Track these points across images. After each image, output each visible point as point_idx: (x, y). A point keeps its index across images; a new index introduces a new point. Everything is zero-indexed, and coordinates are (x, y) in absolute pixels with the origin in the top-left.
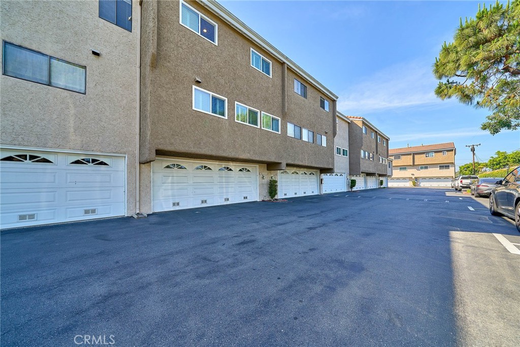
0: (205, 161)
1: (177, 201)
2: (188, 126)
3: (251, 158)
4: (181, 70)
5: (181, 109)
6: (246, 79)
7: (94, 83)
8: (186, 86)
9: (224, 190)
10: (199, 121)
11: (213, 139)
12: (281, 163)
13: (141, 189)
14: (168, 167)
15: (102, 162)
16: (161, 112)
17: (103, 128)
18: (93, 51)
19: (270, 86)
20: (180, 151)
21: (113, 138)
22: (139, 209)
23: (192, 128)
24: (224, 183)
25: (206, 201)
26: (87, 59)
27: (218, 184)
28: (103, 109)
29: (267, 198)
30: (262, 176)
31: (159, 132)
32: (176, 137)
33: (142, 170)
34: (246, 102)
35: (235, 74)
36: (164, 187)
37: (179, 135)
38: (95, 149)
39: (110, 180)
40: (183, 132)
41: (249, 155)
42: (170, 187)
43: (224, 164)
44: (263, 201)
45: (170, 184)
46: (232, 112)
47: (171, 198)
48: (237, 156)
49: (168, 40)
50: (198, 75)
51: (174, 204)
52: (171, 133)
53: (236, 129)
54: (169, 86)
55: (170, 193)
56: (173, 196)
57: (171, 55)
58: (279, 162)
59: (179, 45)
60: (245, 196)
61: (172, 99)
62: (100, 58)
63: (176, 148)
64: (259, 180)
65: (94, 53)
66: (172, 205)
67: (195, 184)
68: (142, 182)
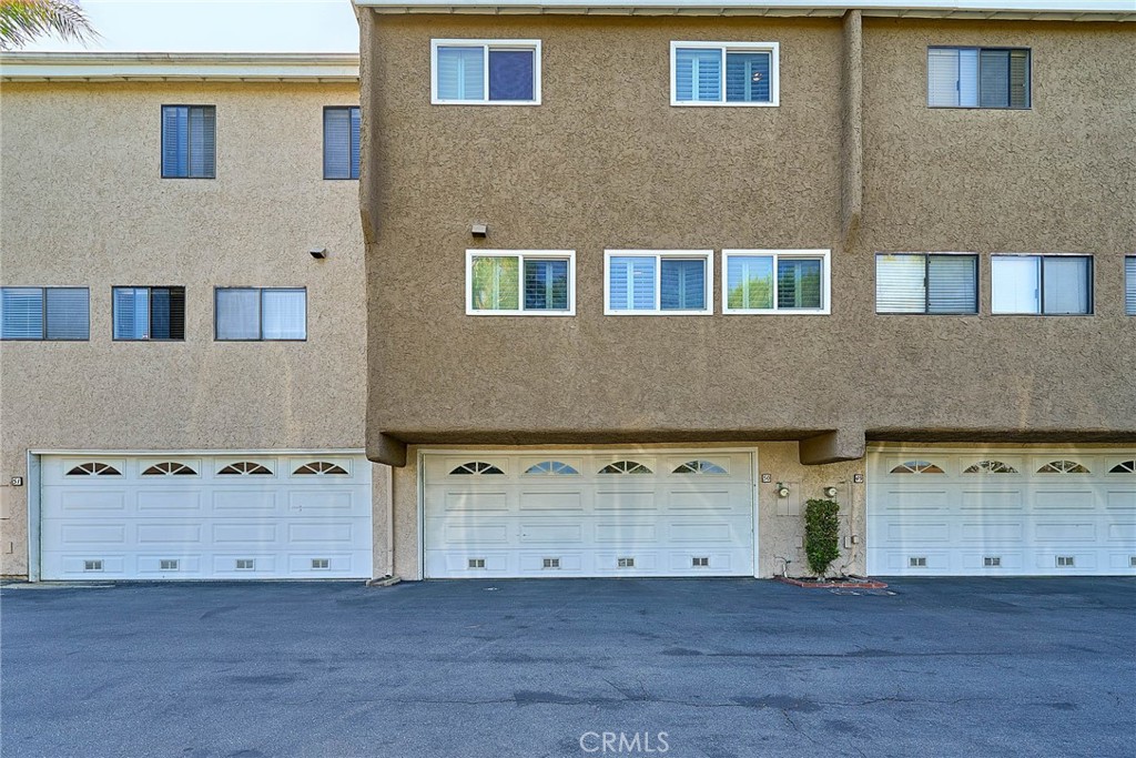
0: (549, 448)
1: (478, 557)
2: (455, 361)
3: (674, 426)
4: (437, 223)
5: (436, 323)
6: (649, 159)
7: (318, 314)
8: (447, 259)
9: (618, 533)
10: (485, 343)
11: (527, 384)
12: (834, 431)
13: (398, 523)
14: (460, 471)
15: (337, 467)
16: (390, 344)
17: (331, 401)
18: (312, 254)
19: (772, 138)
20: (435, 430)
21: (347, 417)
22: (394, 565)
23: (466, 365)
24: (617, 513)
25: (556, 563)
26: (308, 271)
27: (598, 513)
28: (332, 363)
29: (801, 570)
30: (773, 486)
31: (388, 391)
32: (426, 396)
33: (400, 480)
34: (648, 239)
35: (604, 162)
36: (448, 520)
37: (433, 390)
38: (321, 443)
39: (350, 503)
40: (441, 380)
41: (661, 415)
42: (462, 521)
43: (616, 455)
44: (777, 578)
45: (462, 514)
46: (592, 290)
47: (464, 546)
48: (612, 425)
49: (404, 160)
50: (480, 216)
51: (472, 563)
52: (415, 387)
53: (609, 338)
54: (408, 274)
55: (462, 533)
56: (470, 542)
57: (413, 194)
58: (827, 427)
59: (431, 160)
60: (700, 555)
61: (416, 305)
62: (326, 260)
63: (426, 422)
64: (761, 503)
65: (317, 255)
66: (467, 564)
67: (528, 513)
68: (398, 507)
